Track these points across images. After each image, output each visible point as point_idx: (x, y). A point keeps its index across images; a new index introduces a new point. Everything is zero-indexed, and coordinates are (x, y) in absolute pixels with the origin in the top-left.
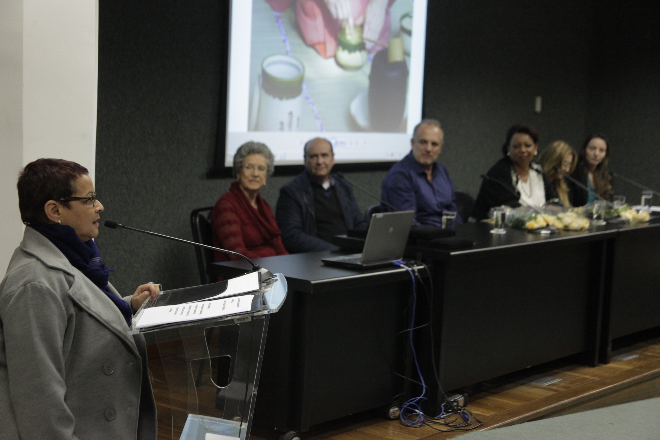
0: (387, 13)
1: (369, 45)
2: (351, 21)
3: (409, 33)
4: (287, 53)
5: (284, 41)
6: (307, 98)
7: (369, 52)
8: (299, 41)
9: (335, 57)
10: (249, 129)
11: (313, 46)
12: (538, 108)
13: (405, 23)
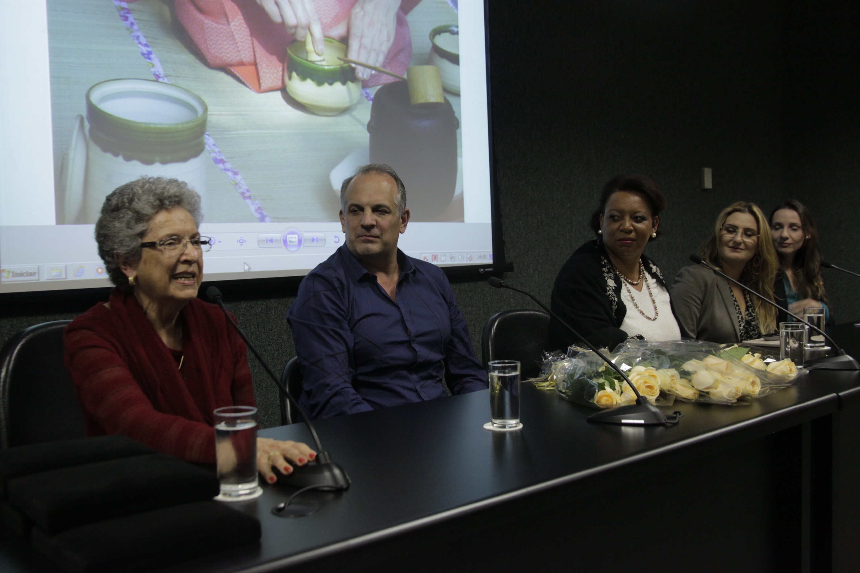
0: (401, 22)
1: (362, 73)
2: (317, 30)
3: (454, 59)
4: (157, 78)
5: (147, 56)
6: (218, 161)
7: (365, 85)
8: (189, 58)
9: (283, 89)
10: (61, 219)
11: (225, 68)
12: (708, 184)
13: (442, 41)
